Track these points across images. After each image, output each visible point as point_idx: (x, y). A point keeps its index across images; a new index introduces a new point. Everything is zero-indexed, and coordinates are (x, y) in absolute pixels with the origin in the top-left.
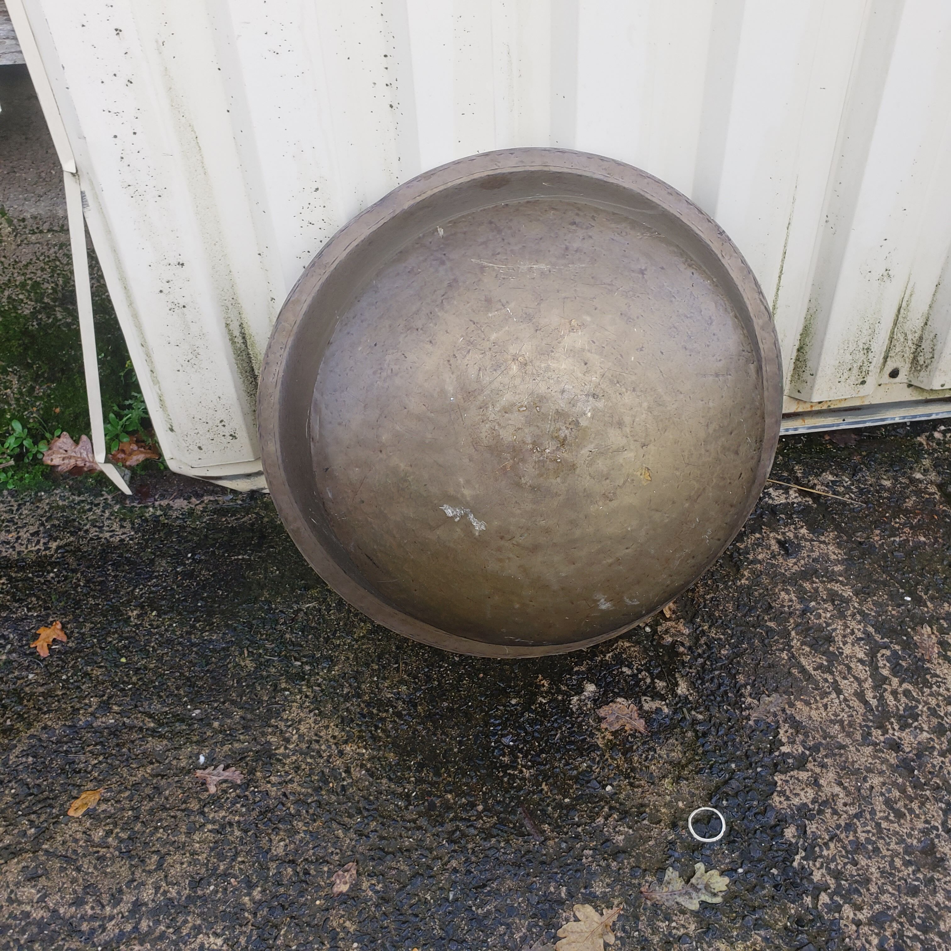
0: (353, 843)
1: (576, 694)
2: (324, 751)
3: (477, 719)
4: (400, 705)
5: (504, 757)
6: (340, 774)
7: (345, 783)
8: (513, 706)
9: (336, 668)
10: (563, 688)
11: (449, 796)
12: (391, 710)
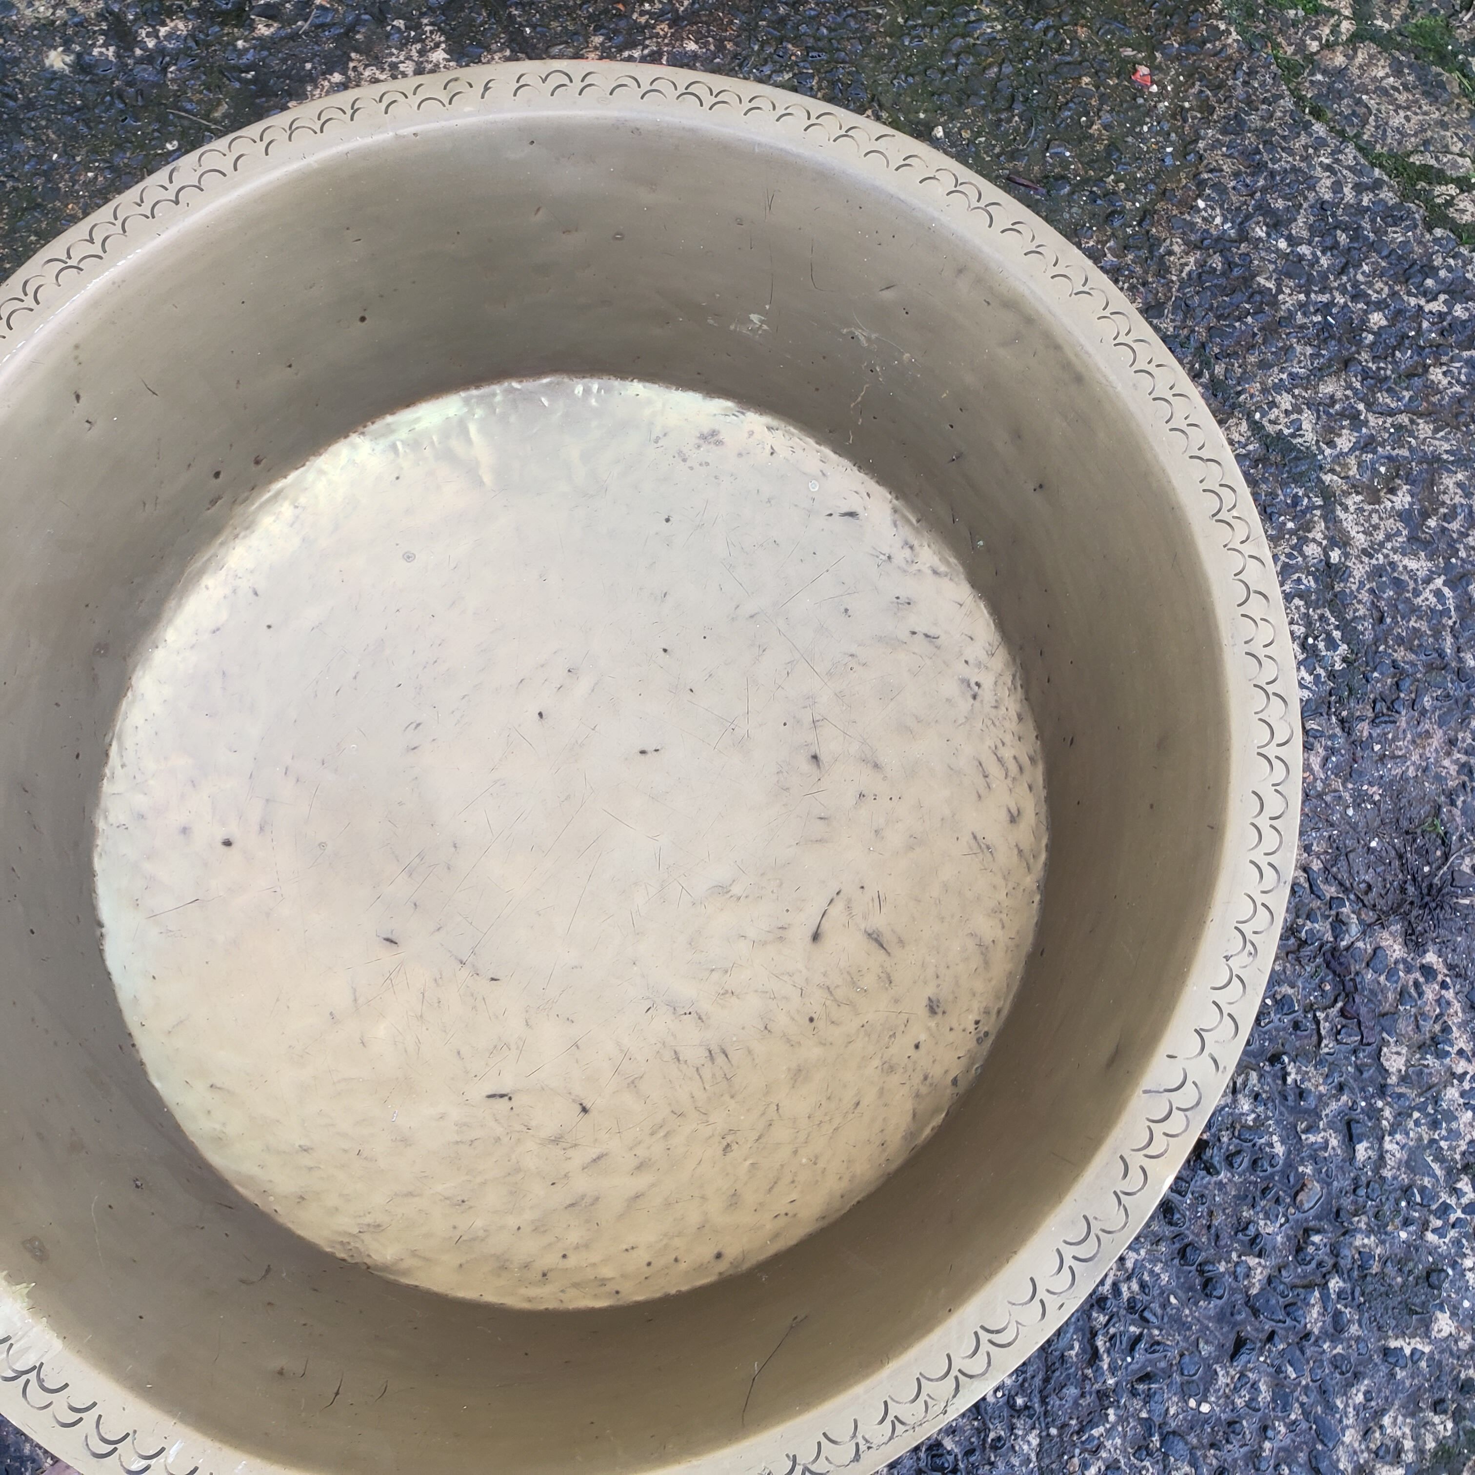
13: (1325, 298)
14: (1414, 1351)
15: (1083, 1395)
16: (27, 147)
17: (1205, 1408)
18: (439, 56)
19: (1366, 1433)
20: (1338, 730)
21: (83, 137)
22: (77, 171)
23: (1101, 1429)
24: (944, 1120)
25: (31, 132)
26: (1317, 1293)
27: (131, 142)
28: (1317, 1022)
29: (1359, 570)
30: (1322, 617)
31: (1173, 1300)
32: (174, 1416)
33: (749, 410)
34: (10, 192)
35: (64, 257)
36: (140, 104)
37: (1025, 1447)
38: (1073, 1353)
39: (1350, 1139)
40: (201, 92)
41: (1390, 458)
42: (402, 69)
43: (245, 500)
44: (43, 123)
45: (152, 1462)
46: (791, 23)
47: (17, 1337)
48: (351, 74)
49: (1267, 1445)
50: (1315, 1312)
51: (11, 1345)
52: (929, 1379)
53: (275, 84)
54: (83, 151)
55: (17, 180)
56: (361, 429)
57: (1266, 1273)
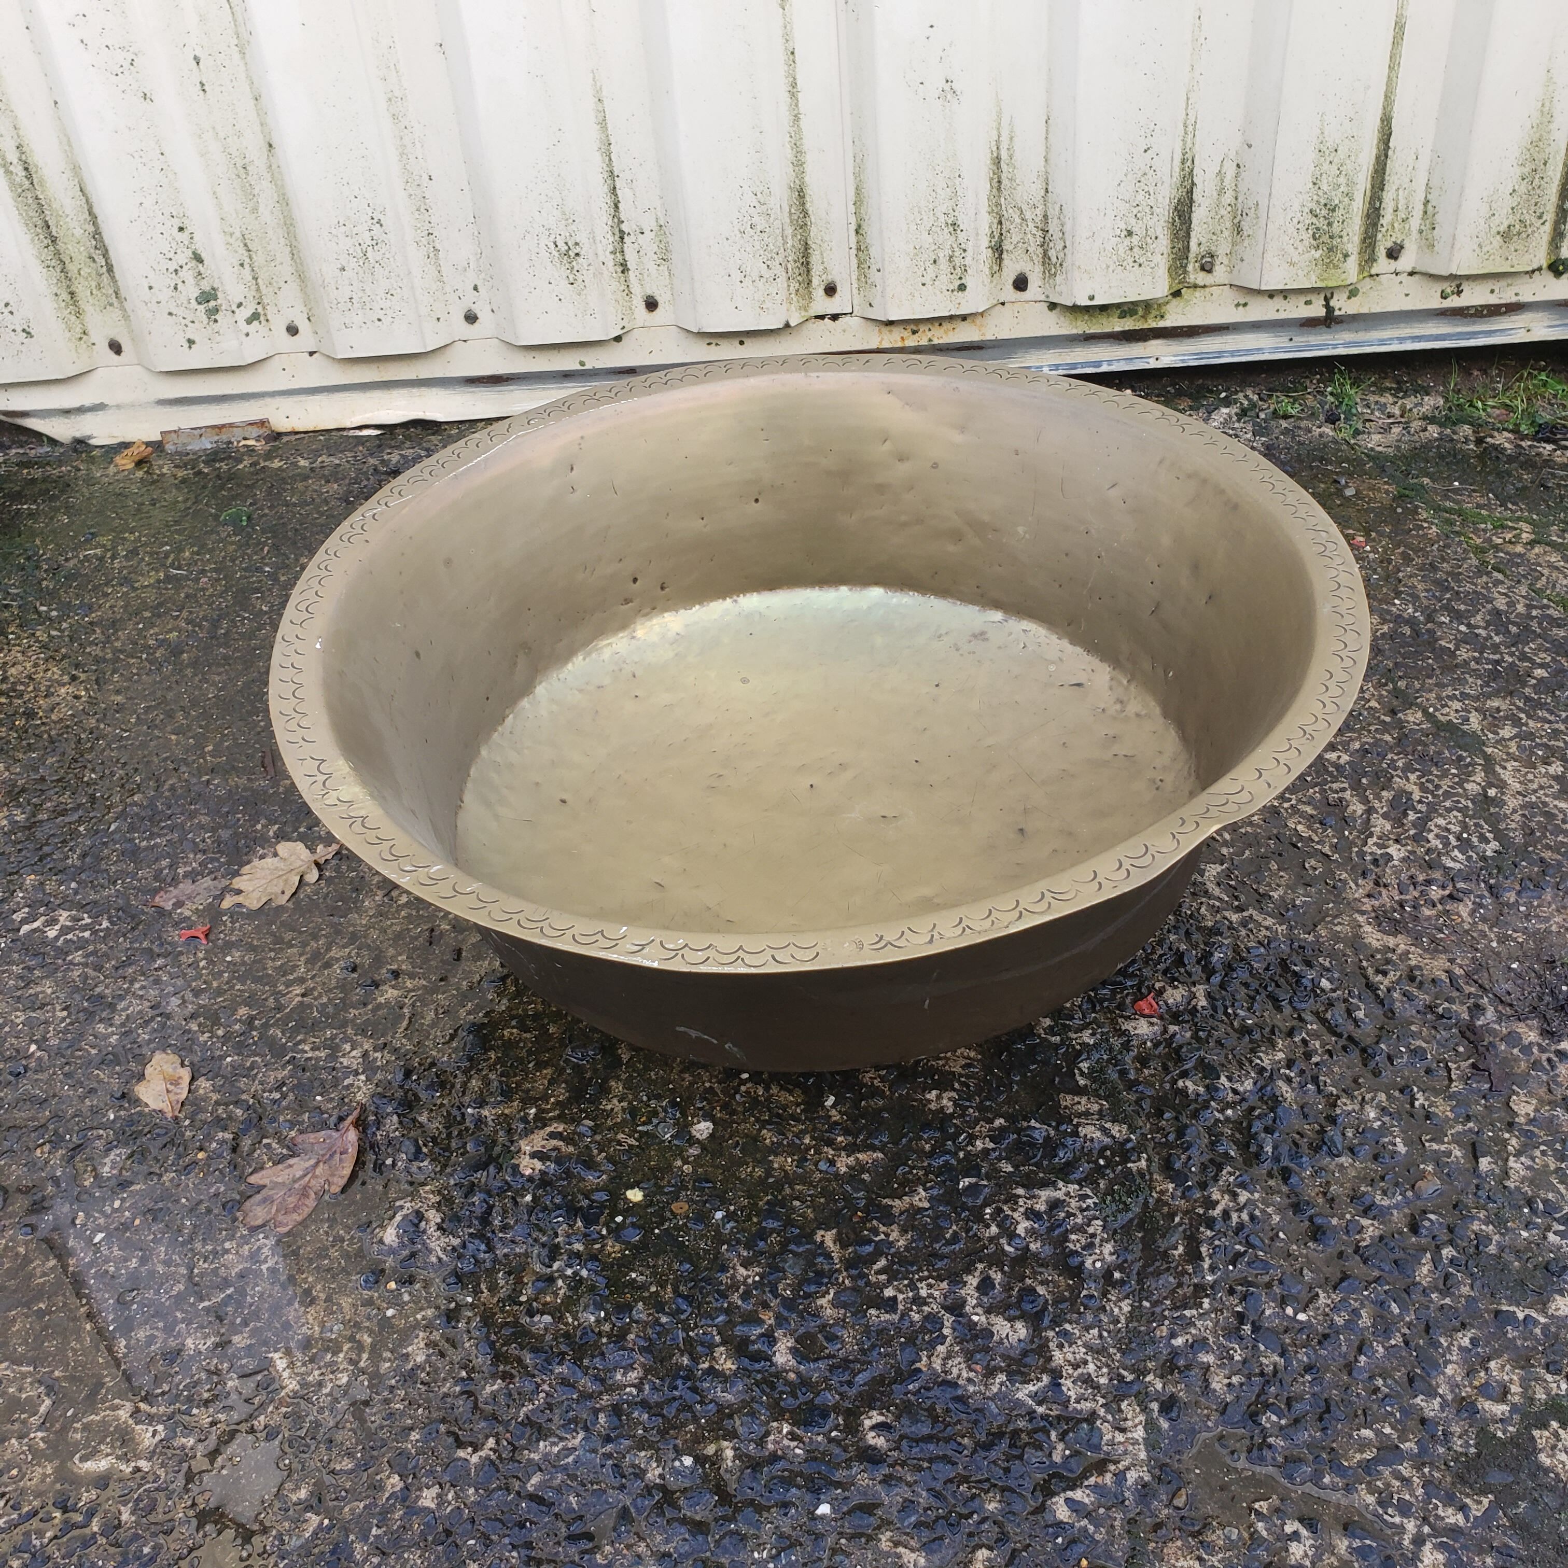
4: (160, 652)
6: (38, 714)
7: (38, 722)
9: (94, 615)
11: (174, 738)
12: (144, 656)
13: (1497, 657)
14: (1527, 1317)
15: (1180, 1285)
17: (1302, 1317)
19: (1470, 1373)
20: (1486, 893)
23: (1194, 1312)
26: (1428, 1255)
28: (1449, 1070)
29: (1512, 803)
30: (1476, 825)
31: (1281, 1235)
37: (1116, 1310)
38: (1176, 1253)
39: (1475, 1153)
41: (1546, 746)
43: (645, 615)
49: (1362, 1358)
50: (1425, 1270)
57: (1377, 1233)
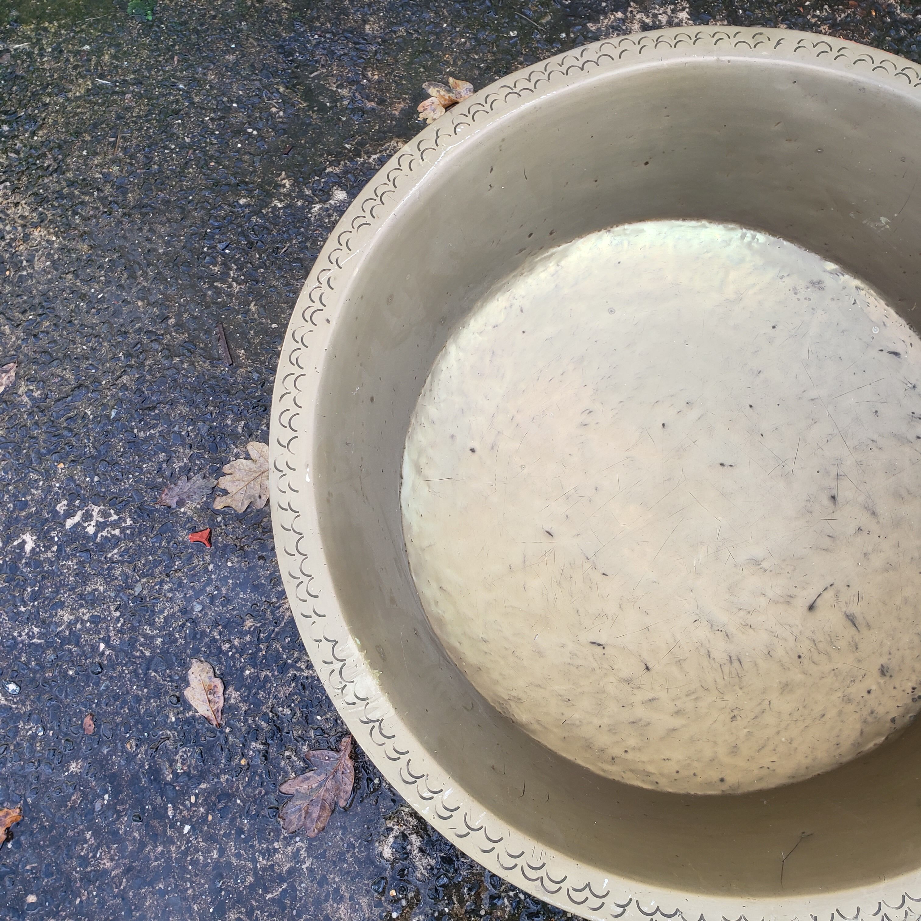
0: (19, 342)
1: (320, 202)
2: (9, 233)
3: (194, 218)
4: (108, 190)
5: (215, 266)
6: (22, 262)
7: (25, 273)
8: (241, 206)
9: (41, 133)
10: (307, 192)
11: (140, 303)
12: (95, 193)
16: (430, 16)
18: (683, 15)
21: (463, 17)
22: (456, 36)
24: (884, 741)
25: (435, 9)
27: (490, 26)
32: (449, 774)
33: (848, 274)
34: (414, 40)
35: (512, 86)
36: (500, 5)
40: (537, 6)
42: (659, 18)
43: (535, 254)
44: (443, 4)
45: (435, 795)
46: (906, 42)
47: (372, 700)
48: (629, 14)
51: (368, 703)
52: (910, 898)
53: (581, 10)
54: (462, 26)
55: (420, 34)
56: (609, 228)
